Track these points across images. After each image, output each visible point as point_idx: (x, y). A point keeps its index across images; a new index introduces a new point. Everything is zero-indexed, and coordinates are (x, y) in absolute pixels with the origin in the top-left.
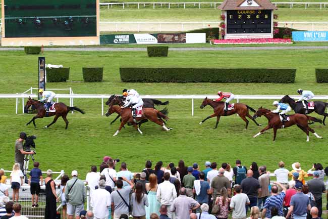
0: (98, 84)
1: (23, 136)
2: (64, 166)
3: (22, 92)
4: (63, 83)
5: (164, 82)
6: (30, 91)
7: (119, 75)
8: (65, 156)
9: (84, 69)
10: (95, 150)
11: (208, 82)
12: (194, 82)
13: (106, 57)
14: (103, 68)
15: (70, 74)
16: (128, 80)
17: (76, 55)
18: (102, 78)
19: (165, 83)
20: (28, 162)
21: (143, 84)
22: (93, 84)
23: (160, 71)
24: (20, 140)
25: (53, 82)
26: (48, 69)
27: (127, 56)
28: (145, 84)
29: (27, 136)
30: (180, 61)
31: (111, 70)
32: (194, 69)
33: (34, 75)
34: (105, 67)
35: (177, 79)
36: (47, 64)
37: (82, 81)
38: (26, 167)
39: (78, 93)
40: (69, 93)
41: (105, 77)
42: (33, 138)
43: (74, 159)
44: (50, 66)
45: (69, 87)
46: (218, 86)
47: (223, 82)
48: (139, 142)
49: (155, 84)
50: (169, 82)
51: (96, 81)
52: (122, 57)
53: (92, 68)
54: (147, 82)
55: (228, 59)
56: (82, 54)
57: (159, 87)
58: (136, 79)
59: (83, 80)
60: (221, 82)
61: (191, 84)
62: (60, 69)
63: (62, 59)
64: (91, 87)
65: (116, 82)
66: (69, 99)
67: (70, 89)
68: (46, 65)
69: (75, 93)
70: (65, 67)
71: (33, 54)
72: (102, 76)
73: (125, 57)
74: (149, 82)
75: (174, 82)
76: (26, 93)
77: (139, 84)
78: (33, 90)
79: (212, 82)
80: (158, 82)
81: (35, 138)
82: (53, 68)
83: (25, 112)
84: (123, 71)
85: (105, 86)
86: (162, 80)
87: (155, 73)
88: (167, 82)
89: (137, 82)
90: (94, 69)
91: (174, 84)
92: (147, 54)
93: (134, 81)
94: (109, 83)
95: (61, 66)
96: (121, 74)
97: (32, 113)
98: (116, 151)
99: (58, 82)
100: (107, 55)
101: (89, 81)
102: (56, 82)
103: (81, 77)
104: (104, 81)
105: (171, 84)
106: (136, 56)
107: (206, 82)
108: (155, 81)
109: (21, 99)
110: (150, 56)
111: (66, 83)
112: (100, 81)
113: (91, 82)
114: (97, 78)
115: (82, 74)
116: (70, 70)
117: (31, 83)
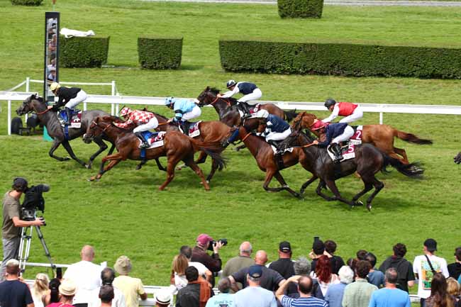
0: (170, 74)
2: (101, 251)
3: (8, 89)
4: (93, 70)
5: (316, 73)
6: (24, 86)
7: (218, 55)
8: (102, 231)
9: (141, 42)
10: (168, 219)
11: (412, 76)
12: (381, 75)
13: (186, 15)
15: (110, 51)
17: (121, 10)
18: (179, 62)
19: (318, 77)
20: (29, 242)
21: (270, 77)
22: (160, 74)
23: (308, 49)
24: (14, 193)
25: (72, 67)
26: (61, 41)
27: (232, 14)
28: (275, 76)
30: (348, 28)
31: (198, 45)
32: (382, 47)
33: (30, 51)
34: (186, 38)
35: (343, 69)
37: (136, 66)
38: (24, 252)
40: (110, 94)
41: (186, 60)
43: (123, 237)
44: (65, 32)
46: (435, 86)
47: (446, 78)
49: (295, 79)
50: (327, 74)
51: (166, 68)
52: (221, 16)
53: (158, 40)
54: (278, 73)
55: (453, 26)
56: (135, 8)
57: (305, 86)
58: (254, 67)
59: (140, 65)
60: (440, 77)
61: (378, 79)
62: (88, 39)
63: (89, 18)
65: (210, 71)
66: (109, 106)
67: (113, 84)
70: (97, 36)
71: (27, 4)
72: (180, 56)
73: (229, 17)
74: (283, 72)
75: (338, 75)
76: (15, 90)
77: (260, 77)
78: (30, 83)
79: (422, 77)
80: (302, 74)
82: (73, 37)
83: (13, 132)
84: (225, 46)
85: (185, 79)
86: (312, 70)
87: (296, 53)
88: (321, 74)
90: (164, 41)
91: (338, 79)
92: (276, 13)
93: (250, 71)
94: (194, 73)
95: (91, 32)
96: (221, 53)
97: (28, 134)
98: (214, 223)
99: (83, 67)
100: (188, 11)
101: (151, 68)
102: (77, 66)
103: (135, 58)
104: (184, 68)
105: (331, 78)
106: (253, 15)
107: (408, 76)
108: (296, 73)
109: (4, 103)
110: (283, 16)
111: (100, 71)
112: (175, 68)
113: (156, 69)
114: (170, 62)
115: (137, 53)
116: (110, 41)
117: (25, 69)
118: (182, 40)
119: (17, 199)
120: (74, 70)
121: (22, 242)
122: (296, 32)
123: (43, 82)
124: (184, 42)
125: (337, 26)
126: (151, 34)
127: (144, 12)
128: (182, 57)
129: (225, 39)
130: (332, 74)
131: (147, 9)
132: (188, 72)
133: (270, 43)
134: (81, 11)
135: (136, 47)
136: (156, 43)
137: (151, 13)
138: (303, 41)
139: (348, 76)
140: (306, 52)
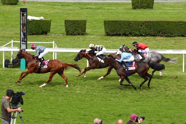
0: (81, 37)
4: (44, 36)
5: (151, 35)
7: (103, 28)
9: (66, 22)
12: (183, 36)
13: (87, 8)
17: (56, 7)
18: (85, 31)
19: (152, 37)
20: (15, 120)
21: (129, 38)
23: (147, 24)
25: (33, 34)
26: (28, 21)
27: (110, 8)
28: (131, 37)
30: (166, 13)
31: (94, 23)
32: (183, 22)
33: (13, 27)
34: (88, 20)
35: (164, 33)
37: (64, 34)
40: (52, 47)
44: (30, 18)
50: (157, 36)
51: (79, 34)
52: (104, 9)
54: (133, 36)
56: (62, 6)
57: (146, 42)
61: (181, 38)
62: (41, 21)
63: (40, 11)
65: (99, 35)
66: (52, 53)
67: (54, 42)
71: (11, 4)
72: (85, 28)
73: (108, 9)
74: (135, 35)
75: (162, 36)
76: (6, 46)
77: (124, 38)
78: (13, 42)
80: (144, 36)
82: (34, 20)
83: (5, 66)
84: (107, 23)
85: (88, 39)
86: (149, 34)
87: (141, 26)
88: (154, 36)
89: (122, 36)
90: (77, 21)
91: (162, 38)
92: (131, 6)
93: (119, 35)
95: (42, 18)
96: (105, 27)
97: (13, 67)
99: (39, 34)
100: (89, 6)
101: (71, 34)
102: (36, 34)
103: (63, 30)
104: (87, 34)
105: (158, 38)
106: (120, 8)
108: (141, 35)
109: (1, 53)
110: (134, 8)
111: (47, 36)
112: (83, 34)
113: (74, 35)
114: (80, 32)
115: (64, 27)
116: (51, 21)
117: (10, 36)
118: (86, 21)
120: (35, 36)
121: (12, 120)
122: (141, 16)
123: (20, 42)
124: (87, 22)
125: (161, 12)
126: (71, 18)
127: (67, 8)
128: (86, 29)
129: (107, 20)
130: (159, 36)
131: (69, 6)
132: (89, 36)
133: (128, 22)
134: (37, 7)
135: (64, 25)
136: (74, 22)
137: (70, 7)
138: (144, 20)
139: (167, 36)
140: (146, 25)
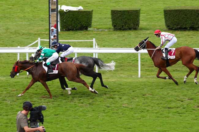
0: (132, 33)
1: (28, 107)
3: (26, 45)
4: (83, 32)
6: (37, 43)
7: (164, 19)
9: (114, 13)
10: (129, 126)
14: (140, 10)
15: (93, 19)
16: (175, 27)
18: (138, 25)
22: (126, 33)
24: (24, 112)
25: (69, 30)
26: (62, 13)
29: (33, 106)
31: (151, 13)
33: (42, 21)
34: (143, 9)
36: (62, 4)
37: (110, 28)
39: (104, 46)
40: (92, 46)
41: (142, 23)
42: (41, 109)
44: (64, 8)
45: (92, 38)
48: (193, 116)
51: (130, 29)
53: (124, 11)
58: (188, 26)
59: (113, 27)
62: (79, 12)
64: (124, 38)
67: (94, 40)
68: (59, 6)
69: (101, 45)
70: (85, 10)
72: (138, 21)
77: (191, 33)
81: (44, 109)
82: (70, 11)
84: (168, 14)
89: (189, 30)
90: (128, 12)
93: (185, 29)
94: (148, 32)
95: (81, 8)
96: (165, 18)
99: (76, 30)
101: (120, 29)
102: (73, 30)
103: (109, 23)
104: (141, 29)
111: (87, 32)
112: (135, 29)
113: (123, 30)
114: (132, 25)
115: (111, 20)
116: (93, 13)
117: (39, 32)
119: (26, 115)
120: (71, 32)
124: (141, 12)
126: (120, 8)
128: (140, 21)
129: (168, 9)
132: (144, 32)
135: (110, 16)
136: (123, 13)
